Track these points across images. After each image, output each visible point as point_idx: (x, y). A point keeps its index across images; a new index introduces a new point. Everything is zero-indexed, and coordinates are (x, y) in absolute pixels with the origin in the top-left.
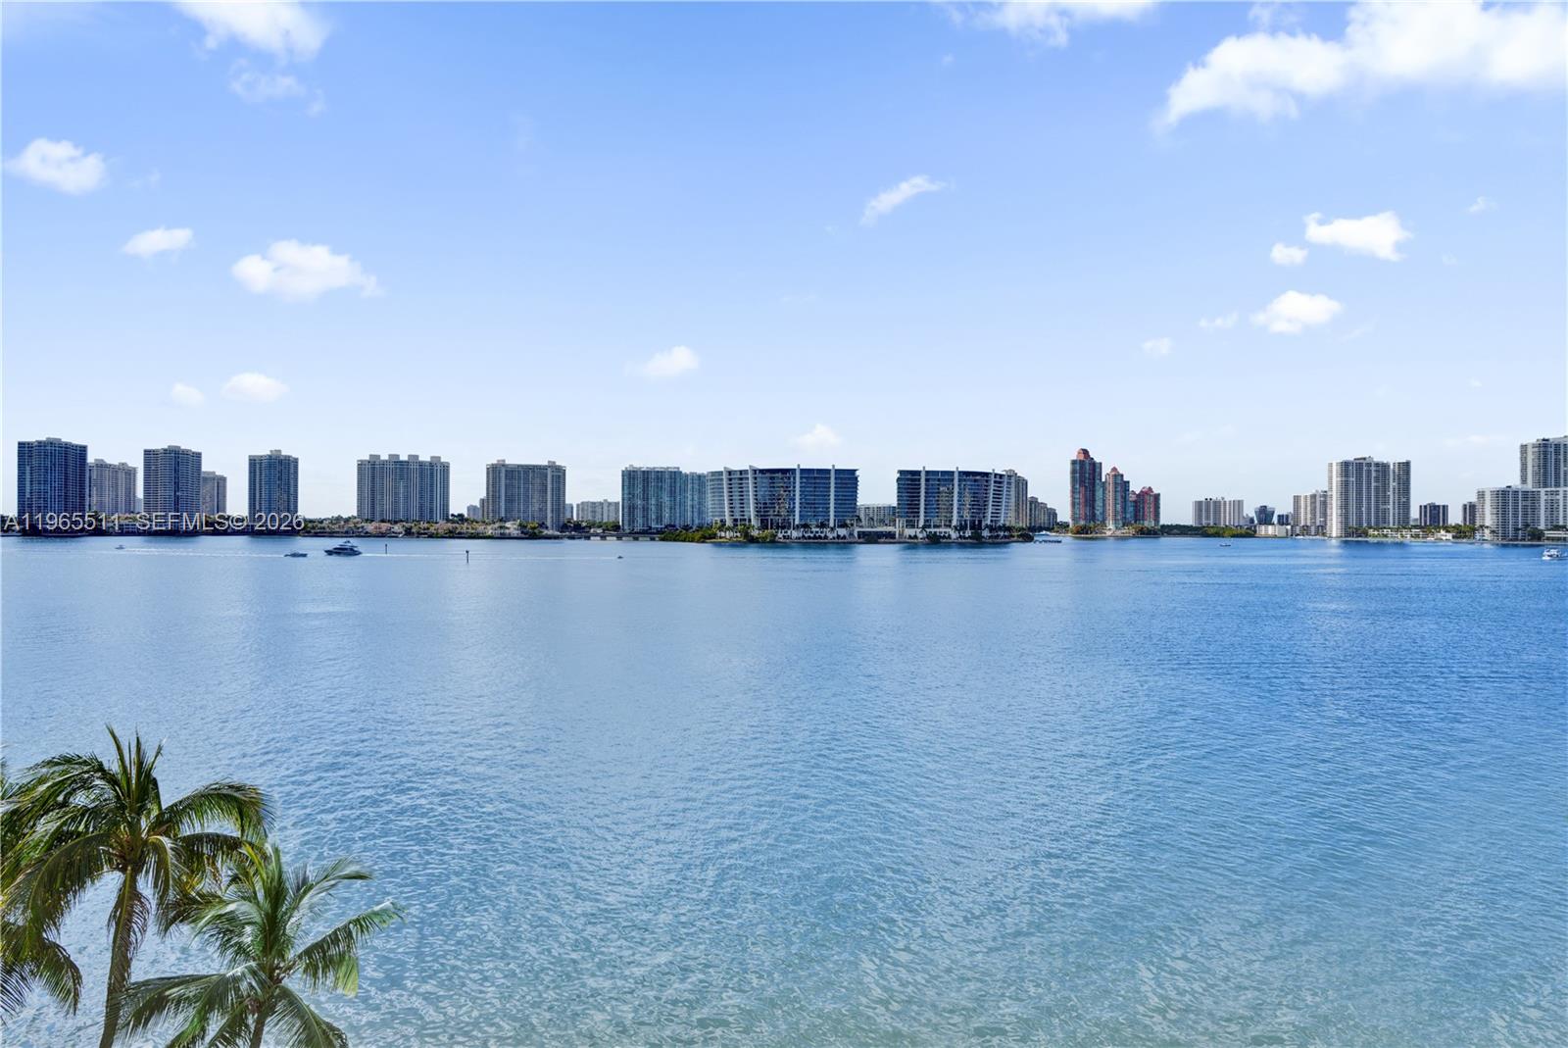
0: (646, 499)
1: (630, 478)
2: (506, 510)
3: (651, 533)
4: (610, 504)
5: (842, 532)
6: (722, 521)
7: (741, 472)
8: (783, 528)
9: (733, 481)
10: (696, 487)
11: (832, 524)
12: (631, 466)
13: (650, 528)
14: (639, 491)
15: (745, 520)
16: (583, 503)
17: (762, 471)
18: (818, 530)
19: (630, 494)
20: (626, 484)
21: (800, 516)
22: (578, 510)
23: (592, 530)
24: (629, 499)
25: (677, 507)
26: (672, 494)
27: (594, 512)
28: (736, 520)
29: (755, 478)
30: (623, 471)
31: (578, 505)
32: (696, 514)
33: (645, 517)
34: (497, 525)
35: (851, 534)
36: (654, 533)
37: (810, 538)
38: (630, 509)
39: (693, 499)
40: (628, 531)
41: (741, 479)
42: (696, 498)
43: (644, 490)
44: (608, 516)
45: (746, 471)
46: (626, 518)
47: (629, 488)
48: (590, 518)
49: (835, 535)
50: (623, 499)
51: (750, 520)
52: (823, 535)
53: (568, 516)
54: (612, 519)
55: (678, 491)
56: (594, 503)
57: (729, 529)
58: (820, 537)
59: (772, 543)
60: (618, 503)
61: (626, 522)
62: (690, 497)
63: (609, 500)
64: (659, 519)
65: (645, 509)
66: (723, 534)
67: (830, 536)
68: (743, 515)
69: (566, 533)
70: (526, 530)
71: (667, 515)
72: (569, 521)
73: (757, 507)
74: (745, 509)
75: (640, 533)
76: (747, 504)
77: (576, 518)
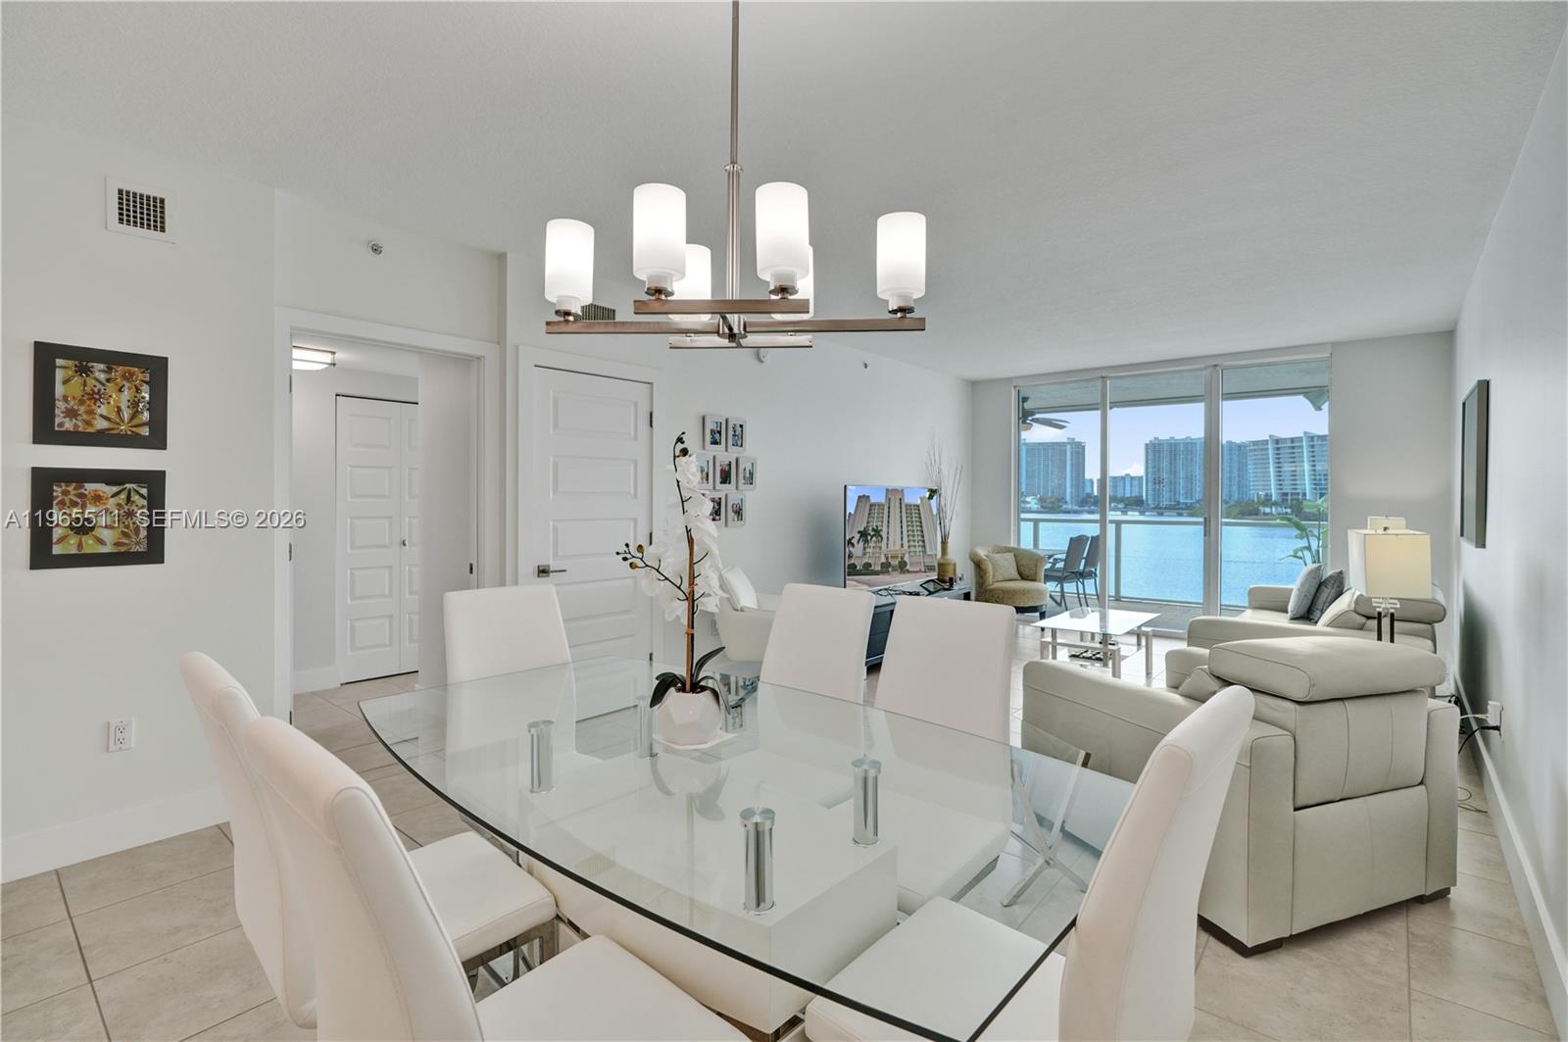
0: (1173, 472)
1: (1154, 451)
2: (1027, 485)
3: (1179, 509)
4: (1132, 478)
6: (1266, 495)
7: (1292, 440)
9: (1281, 451)
10: (1235, 457)
12: (1156, 439)
13: (1179, 503)
14: (1165, 464)
15: (1298, 494)
19: (1154, 467)
20: (1150, 456)
22: (1098, 485)
24: (1154, 473)
27: (1115, 486)
28: (1286, 494)
29: (1313, 446)
30: (1147, 445)
32: (1235, 488)
33: (1174, 491)
36: (1182, 509)
38: (1156, 483)
39: (1231, 472)
40: (1153, 506)
41: (1293, 448)
42: (1235, 470)
43: (1171, 463)
44: (1131, 491)
45: (1300, 439)
46: (1151, 491)
47: (1154, 460)
50: (1147, 472)
51: (1304, 494)
53: (1088, 490)
54: (1135, 493)
57: (1275, 504)
60: (1141, 478)
61: (1150, 497)
63: (1132, 475)
64: (1189, 493)
65: (1173, 484)
66: (1268, 510)
68: (1296, 489)
69: (1087, 508)
70: (1045, 505)
71: (1198, 489)
72: (1089, 496)
73: (1315, 480)
74: (1298, 482)
75: (1166, 508)
76: (1300, 476)
77: (1096, 493)
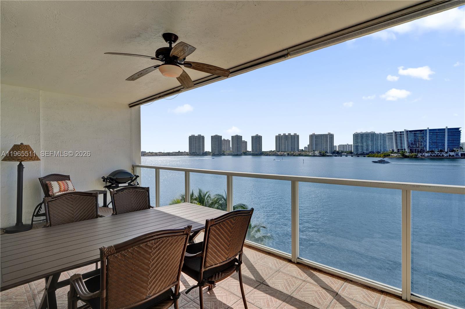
0: (362, 143)
1: (356, 137)
2: (315, 148)
4: (349, 145)
5: (452, 154)
6: (392, 150)
7: (401, 132)
8: (420, 152)
9: (397, 136)
10: (382, 138)
11: (446, 150)
12: (356, 133)
13: (364, 153)
14: (359, 140)
15: (403, 149)
16: (340, 145)
17: (410, 131)
18: (439, 153)
19: (356, 142)
20: (355, 138)
21: (429, 147)
22: (338, 148)
23: (343, 154)
25: (374, 145)
26: (372, 141)
27: (343, 148)
28: (399, 150)
29: (407, 134)
30: (353, 134)
31: (338, 146)
32: (382, 148)
33: (362, 149)
34: (312, 152)
35: (457, 155)
36: (365, 155)
37: (434, 156)
38: (356, 147)
39: (381, 143)
40: (355, 154)
41: (401, 135)
42: (382, 142)
43: (361, 140)
44: (349, 149)
45: (403, 132)
46: (355, 149)
47: (356, 140)
48: (342, 150)
49: (448, 155)
50: (354, 143)
51: (405, 150)
52: (441, 155)
53: (335, 149)
55: (374, 140)
56: (343, 145)
57: (396, 153)
58: (440, 156)
59: (416, 158)
60: (352, 145)
61: (355, 151)
62: (379, 142)
64: (367, 150)
65: (362, 147)
66: (393, 155)
67: (445, 155)
68: (402, 148)
69: (334, 155)
70: (321, 154)
71: (370, 148)
72: (335, 151)
73: (408, 145)
74: (403, 146)
75: (360, 154)
76: (404, 143)
77: (337, 150)
